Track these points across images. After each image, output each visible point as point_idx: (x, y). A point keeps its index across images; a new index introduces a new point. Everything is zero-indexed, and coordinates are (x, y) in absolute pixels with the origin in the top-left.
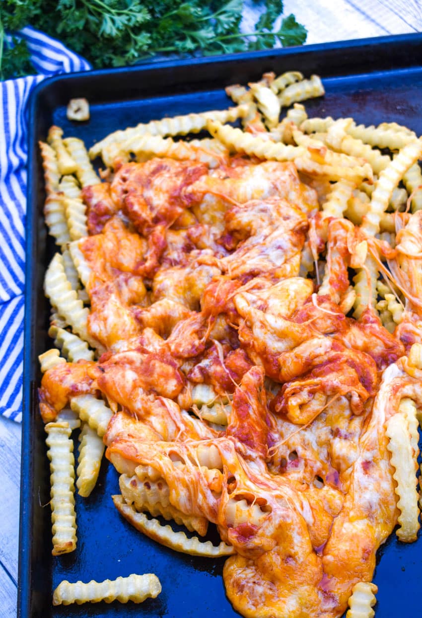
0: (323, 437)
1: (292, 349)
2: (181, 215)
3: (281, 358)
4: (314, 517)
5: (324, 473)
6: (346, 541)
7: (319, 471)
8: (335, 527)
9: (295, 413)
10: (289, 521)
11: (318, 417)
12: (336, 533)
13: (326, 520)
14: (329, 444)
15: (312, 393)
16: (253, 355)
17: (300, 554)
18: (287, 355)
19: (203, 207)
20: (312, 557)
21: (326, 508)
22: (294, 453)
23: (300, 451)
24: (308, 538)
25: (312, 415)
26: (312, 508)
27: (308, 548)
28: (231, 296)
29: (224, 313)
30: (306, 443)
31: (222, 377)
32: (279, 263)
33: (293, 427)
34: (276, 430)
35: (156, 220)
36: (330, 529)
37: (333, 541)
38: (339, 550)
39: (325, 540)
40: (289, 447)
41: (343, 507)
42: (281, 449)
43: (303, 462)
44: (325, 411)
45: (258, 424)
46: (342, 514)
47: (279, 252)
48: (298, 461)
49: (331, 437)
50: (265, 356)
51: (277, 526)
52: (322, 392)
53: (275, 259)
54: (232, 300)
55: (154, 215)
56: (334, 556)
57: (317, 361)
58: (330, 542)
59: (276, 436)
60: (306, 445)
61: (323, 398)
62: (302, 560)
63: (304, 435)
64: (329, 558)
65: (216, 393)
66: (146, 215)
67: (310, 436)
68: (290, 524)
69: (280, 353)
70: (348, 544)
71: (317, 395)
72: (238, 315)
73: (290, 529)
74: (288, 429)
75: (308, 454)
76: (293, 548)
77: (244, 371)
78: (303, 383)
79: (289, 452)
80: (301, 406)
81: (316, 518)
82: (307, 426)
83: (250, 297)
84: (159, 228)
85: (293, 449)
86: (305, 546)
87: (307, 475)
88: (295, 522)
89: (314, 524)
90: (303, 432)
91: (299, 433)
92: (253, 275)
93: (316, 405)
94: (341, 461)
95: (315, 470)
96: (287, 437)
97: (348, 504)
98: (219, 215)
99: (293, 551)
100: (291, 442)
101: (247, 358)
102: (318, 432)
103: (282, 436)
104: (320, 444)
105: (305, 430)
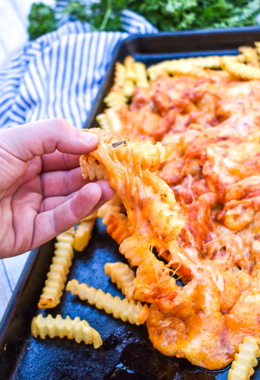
0: (248, 241)
1: (237, 182)
2: (187, 105)
3: (227, 188)
4: (225, 287)
5: (242, 262)
6: (247, 306)
7: (239, 261)
8: (241, 297)
9: (230, 221)
10: (204, 284)
11: (246, 226)
12: (240, 301)
13: (235, 292)
14: (251, 245)
15: (245, 208)
16: (209, 183)
17: (208, 309)
18: (233, 185)
19: (203, 101)
20: (218, 314)
21: (237, 284)
22: (224, 248)
23: (228, 246)
24: (217, 300)
25: (242, 223)
26: (224, 281)
27: (216, 307)
28: (204, 147)
29: (197, 157)
30: (234, 242)
31: (186, 195)
32: (244, 134)
33: (226, 231)
34: (215, 232)
35: (172, 108)
36: (237, 298)
37: (237, 305)
38: (239, 311)
39: (231, 304)
40: (221, 243)
41: (250, 285)
42: (215, 245)
43: (228, 254)
44: (252, 222)
45: (201, 226)
46: (248, 290)
47: (245, 127)
48: (225, 253)
49: (253, 240)
50: (217, 185)
51: (195, 287)
52: (251, 208)
53: (242, 131)
54: (205, 150)
55: (171, 104)
56: (234, 315)
57: (253, 188)
58: (234, 307)
59: (213, 235)
60: (234, 244)
61: (252, 212)
62: (208, 314)
63: (234, 237)
64: (231, 316)
65: (181, 205)
66: (165, 104)
67: (238, 239)
68: (205, 286)
69: (227, 184)
70: (247, 308)
71: (248, 210)
72: (206, 158)
73: (204, 290)
74: (222, 232)
75: (234, 249)
76: (204, 304)
77: (202, 193)
78: (239, 202)
79: (220, 247)
80: (236, 217)
81: (227, 288)
82: (237, 231)
83: (218, 149)
84: (172, 112)
85: (223, 245)
86: (214, 305)
87: (229, 262)
88: (208, 286)
89: (224, 292)
90: (233, 235)
91: (230, 235)
92: (224, 139)
93: (246, 217)
94: (256, 256)
95: (236, 259)
96: (221, 236)
97: (254, 283)
98: (212, 107)
99: (203, 307)
100: (223, 240)
101: (206, 185)
102: (244, 237)
103: (218, 235)
104: (245, 245)
105: (236, 233)
